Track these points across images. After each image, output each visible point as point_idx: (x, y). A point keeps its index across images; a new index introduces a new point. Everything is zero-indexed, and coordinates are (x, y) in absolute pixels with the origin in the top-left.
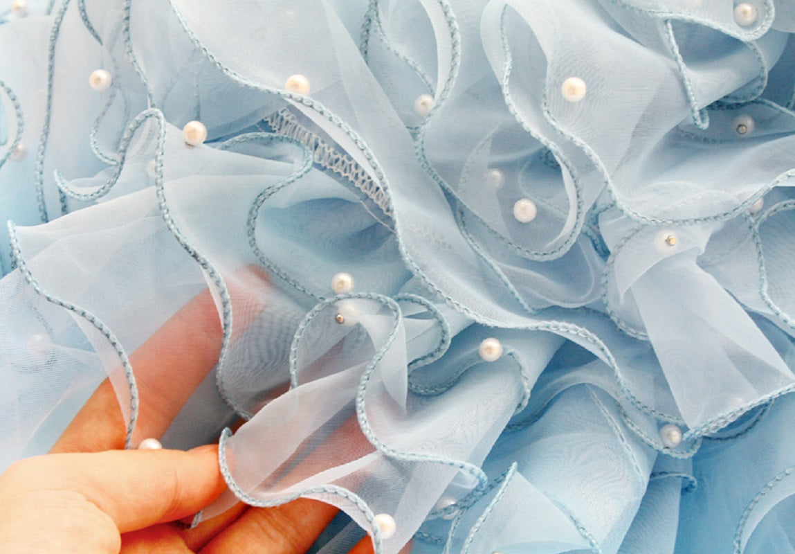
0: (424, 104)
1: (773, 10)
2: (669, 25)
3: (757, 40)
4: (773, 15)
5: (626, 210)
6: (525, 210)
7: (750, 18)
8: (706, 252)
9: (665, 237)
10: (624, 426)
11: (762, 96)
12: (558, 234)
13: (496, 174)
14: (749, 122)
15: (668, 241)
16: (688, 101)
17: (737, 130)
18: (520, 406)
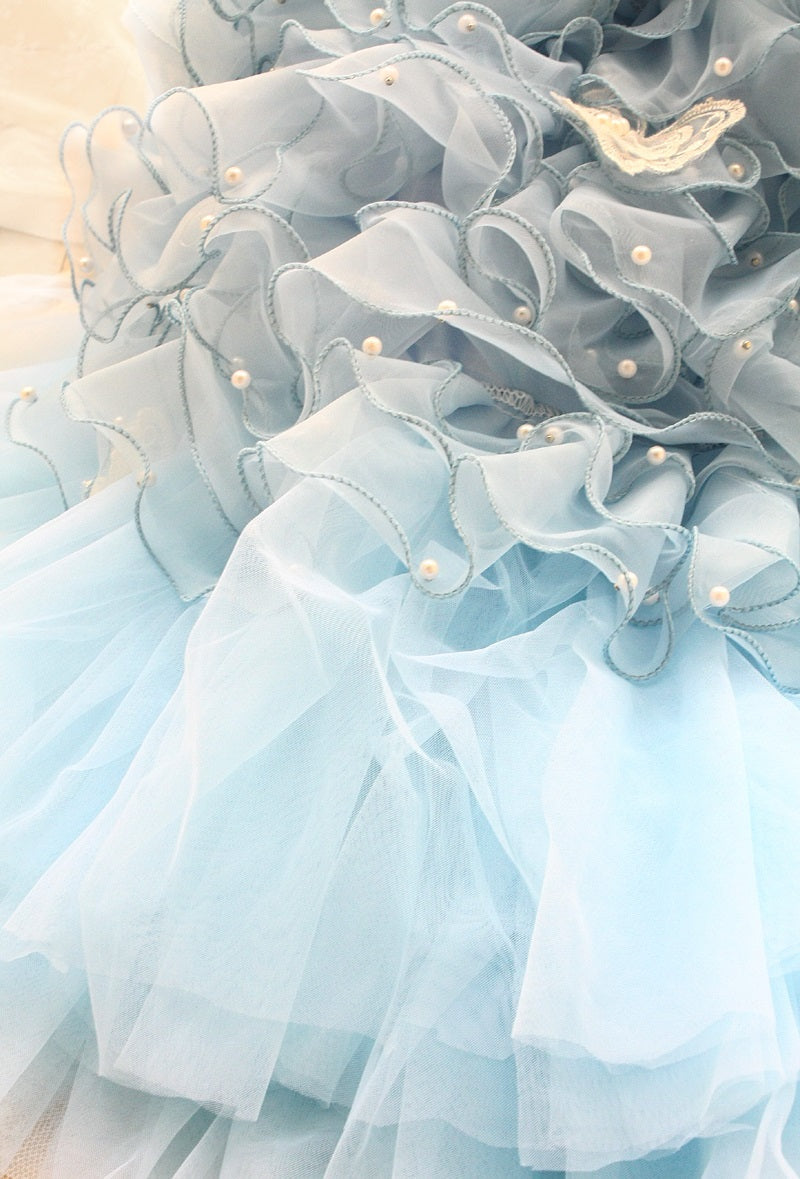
0: (522, 314)
1: (758, 161)
2: (689, 194)
3: (754, 188)
4: (759, 164)
5: (708, 334)
6: (628, 367)
7: (740, 174)
8: (775, 344)
9: (741, 344)
10: (763, 483)
11: (768, 230)
12: (661, 374)
13: (591, 352)
14: (759, 256)
15: (745, 346)
16: (724, 244)
17: (752, 264)
18: (688, 496)
